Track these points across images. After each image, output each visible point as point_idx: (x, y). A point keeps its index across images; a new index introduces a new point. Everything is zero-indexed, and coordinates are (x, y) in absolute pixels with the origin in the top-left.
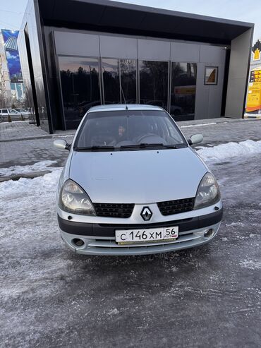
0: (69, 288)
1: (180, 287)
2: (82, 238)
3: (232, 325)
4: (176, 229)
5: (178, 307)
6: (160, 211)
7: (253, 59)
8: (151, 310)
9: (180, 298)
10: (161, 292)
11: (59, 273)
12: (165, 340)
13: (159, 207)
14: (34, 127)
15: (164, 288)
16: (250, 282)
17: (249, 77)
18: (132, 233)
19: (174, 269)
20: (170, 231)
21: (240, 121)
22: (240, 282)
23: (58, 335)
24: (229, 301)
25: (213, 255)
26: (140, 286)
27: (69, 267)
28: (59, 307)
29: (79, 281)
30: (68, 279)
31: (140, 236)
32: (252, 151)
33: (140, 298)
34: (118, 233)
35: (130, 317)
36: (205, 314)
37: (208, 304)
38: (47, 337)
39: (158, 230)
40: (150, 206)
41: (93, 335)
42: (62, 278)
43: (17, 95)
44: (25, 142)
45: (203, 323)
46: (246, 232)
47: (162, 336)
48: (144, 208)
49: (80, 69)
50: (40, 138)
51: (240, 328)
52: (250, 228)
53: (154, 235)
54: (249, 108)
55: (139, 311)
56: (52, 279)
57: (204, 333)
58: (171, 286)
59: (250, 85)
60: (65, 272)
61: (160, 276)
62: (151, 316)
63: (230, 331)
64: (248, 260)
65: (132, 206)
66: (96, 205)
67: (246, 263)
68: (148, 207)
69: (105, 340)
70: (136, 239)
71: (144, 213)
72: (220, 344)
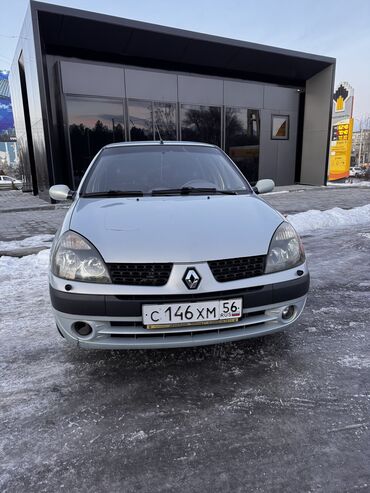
0: (66, 403)
1: (246, 396)
2: (89, 320)
3: (335, 449)
4: (238, 303)
5: (245, 425)
6: (214, 275)
7: (335, 109)
8: (200, 431)
9: (247, 412)
10: (217, 406)
11: (50, 382)
12: (224, 476)
13: (211, 268)
14: (29, 196)
15: (221, 398)
16: (356, 386)
17: (331, 133)
18: (169, 309)
19: (237, 372)
20: (229, 306)
21: (321, 189)
22: (341, 387)
23: (41, 475)
24: (327, 414)
25: (296, 351)
26: (183, 397)
27: (68, 373)
28: (46, 432)
29: (83, 392)
30: (65, 390)
31: (181, 315)
32: (342, 222)
33: (183, 415)
34: (147, 309)
35: (165, 443)
36: (289, 434)
37: (293, 419)
38: (22, 479)
39: (211, 305)
40: (197, 267)
41: (103, 472)
42: (55, 389)
43: (8, 159)
44: (13, 214)
45: (287, 449)
46: (344, 320)
47: (219, 470)
48: (188, 269)
49: (99, 125)
50: (38, 209)
51: (348, 453)
52: (349, 314)
53: (204, 313)
54: (333, 175)
55: (181, 434)
56: (38, 391)
57: (289, 463)
58: (234, 396)
59: (333, 144)
60: (61, 381)
61: (215, 381)
62: (200, 441)
63: (332, 459)
64: (350, 357)
65: (168, 267)
66: (111, 267)
67: (347, 361)
68: (193, 269)
69: (121, 480)
70: (176, 320)
71: (188, 277)
72: (318, 480)
